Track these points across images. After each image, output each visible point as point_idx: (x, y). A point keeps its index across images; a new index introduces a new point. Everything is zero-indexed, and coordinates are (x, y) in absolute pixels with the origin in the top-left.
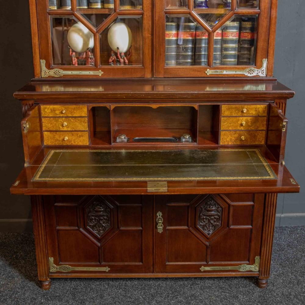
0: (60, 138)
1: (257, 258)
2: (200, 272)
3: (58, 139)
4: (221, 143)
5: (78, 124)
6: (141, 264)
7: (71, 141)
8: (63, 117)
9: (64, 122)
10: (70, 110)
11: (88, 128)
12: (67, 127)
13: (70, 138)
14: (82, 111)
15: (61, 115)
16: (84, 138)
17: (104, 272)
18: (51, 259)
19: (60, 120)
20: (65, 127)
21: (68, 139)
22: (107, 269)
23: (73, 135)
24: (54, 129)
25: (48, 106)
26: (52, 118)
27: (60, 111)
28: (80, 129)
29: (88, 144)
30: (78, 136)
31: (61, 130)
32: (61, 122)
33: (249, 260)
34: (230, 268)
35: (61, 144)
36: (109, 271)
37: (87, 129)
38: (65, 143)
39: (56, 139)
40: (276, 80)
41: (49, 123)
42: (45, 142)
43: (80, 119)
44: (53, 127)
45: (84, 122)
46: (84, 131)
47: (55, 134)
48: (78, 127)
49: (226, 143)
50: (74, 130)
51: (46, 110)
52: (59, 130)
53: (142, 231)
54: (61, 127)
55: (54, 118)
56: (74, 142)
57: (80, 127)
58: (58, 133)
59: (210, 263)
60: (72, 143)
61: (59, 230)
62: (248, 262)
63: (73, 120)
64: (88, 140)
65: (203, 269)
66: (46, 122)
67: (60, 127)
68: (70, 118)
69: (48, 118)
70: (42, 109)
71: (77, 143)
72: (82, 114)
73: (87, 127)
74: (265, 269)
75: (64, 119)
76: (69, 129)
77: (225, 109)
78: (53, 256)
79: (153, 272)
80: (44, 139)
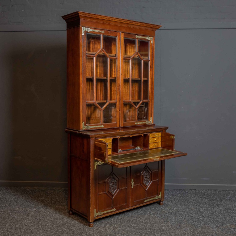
1: (160, 193)
2: (144, 203)
4: (150, 148)
6: (126, 204)
17: (114, 211)
18: (95, 210)
22: (115, 209)
28: (109, 148)
29: (111, 154)
33: (158, 194)
34: (153, 199)
36: (116, 210)
37: (111, 148)
40: (155, 125)
43: (109, 144)
45: (111, 145)
49: (151, 148)
53: (126, 188)
59: (147, 198)
61: (98, 195)
62: (158, 195)
64: (111, 152)
65: (145, 201)
72: (110, 141)
74: (163, 197)
77: (151, 135)
78: (96, 208)
79: (130, 207)
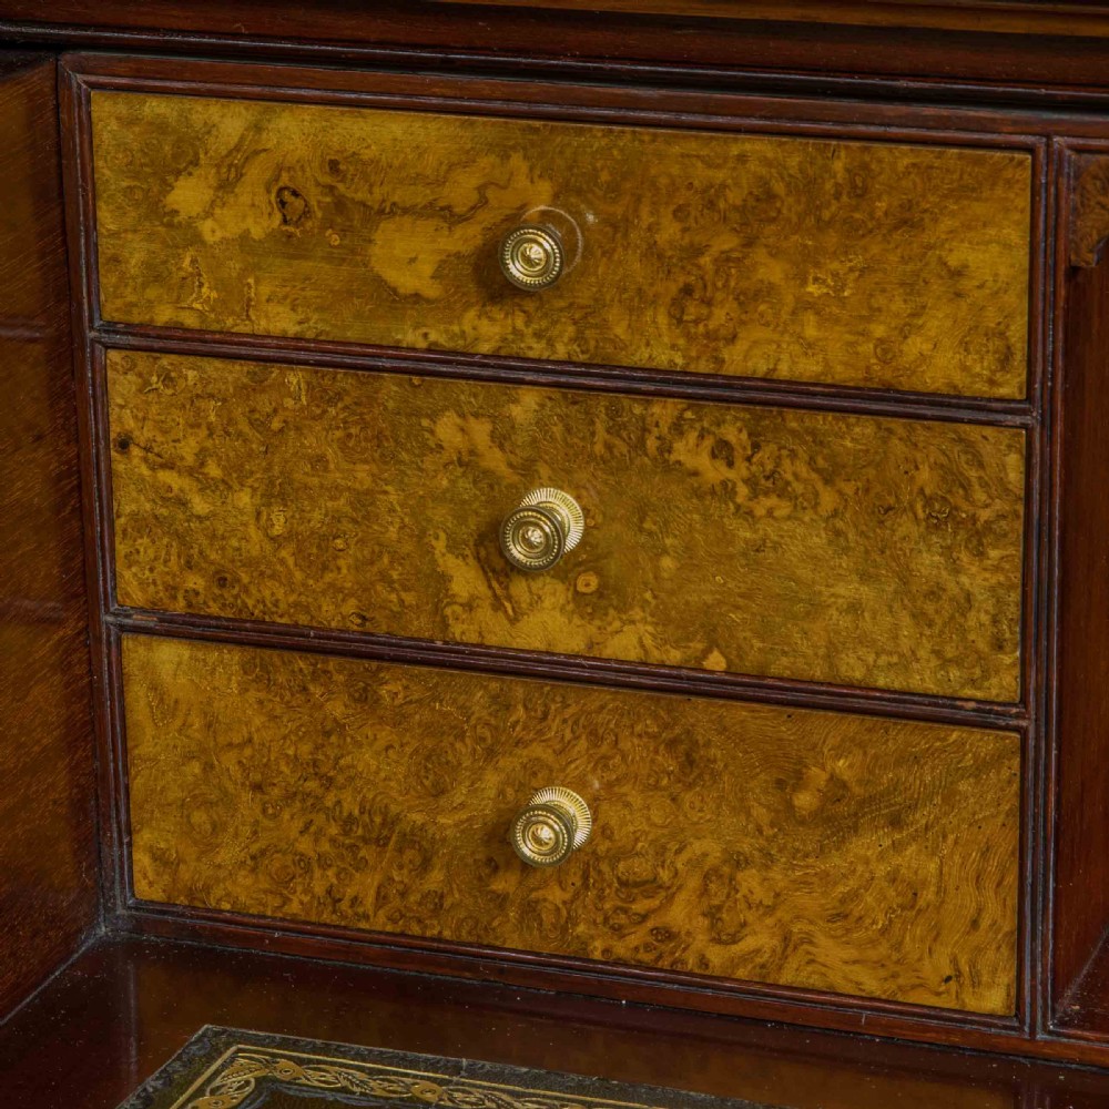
0: (439, 791)
3: (390, 822)
5: (819, 540)
7: (650, 886)
8: (504, 371)
9: (528, 476)
10: (669, 232)
11: (1011, 657)
12: (588, 582)
13: (642, 817)
14: (910, 286)
15: (486, 331)
16: (915, 861)
19: (446, 429)
20: (553, 593)
21: (601, 830)
23: (692, 764)
24: (336, 613)
25: (228, 122)
26: (295, 378)
27: (466, 239)
28: (852, 667)
29: (994, 999)
30: (805, 800)
31: (463, 630)
32: (467, 461)
35: (442, 929)
37: (1003, 683)
38: (530, 909)
39: (350, 805)
41: (237, 473)
42: (144, 837)
44: (317, 552)
46: (937, 712)
47: (337, 708)
48: (816, 608)
50: (716, 662)
51: (188, 195)
52: (420, 626)
54: (465, 579)
55: (345, 381)
56: (713, 914)
57: (855, 608)
58: (393, 686)
60: (666, 934)
63: (723, 451)
64: (999, 912)
66: (188, 450)
67: (444, 579)
68: (663, 412)
69: (213, 367)
70: (108, 170)
71: (760, 939)
72: (905, 332)
73: (1010, 633)
75: (526, 405)
76: (627, 642)
80: (138, 785)
